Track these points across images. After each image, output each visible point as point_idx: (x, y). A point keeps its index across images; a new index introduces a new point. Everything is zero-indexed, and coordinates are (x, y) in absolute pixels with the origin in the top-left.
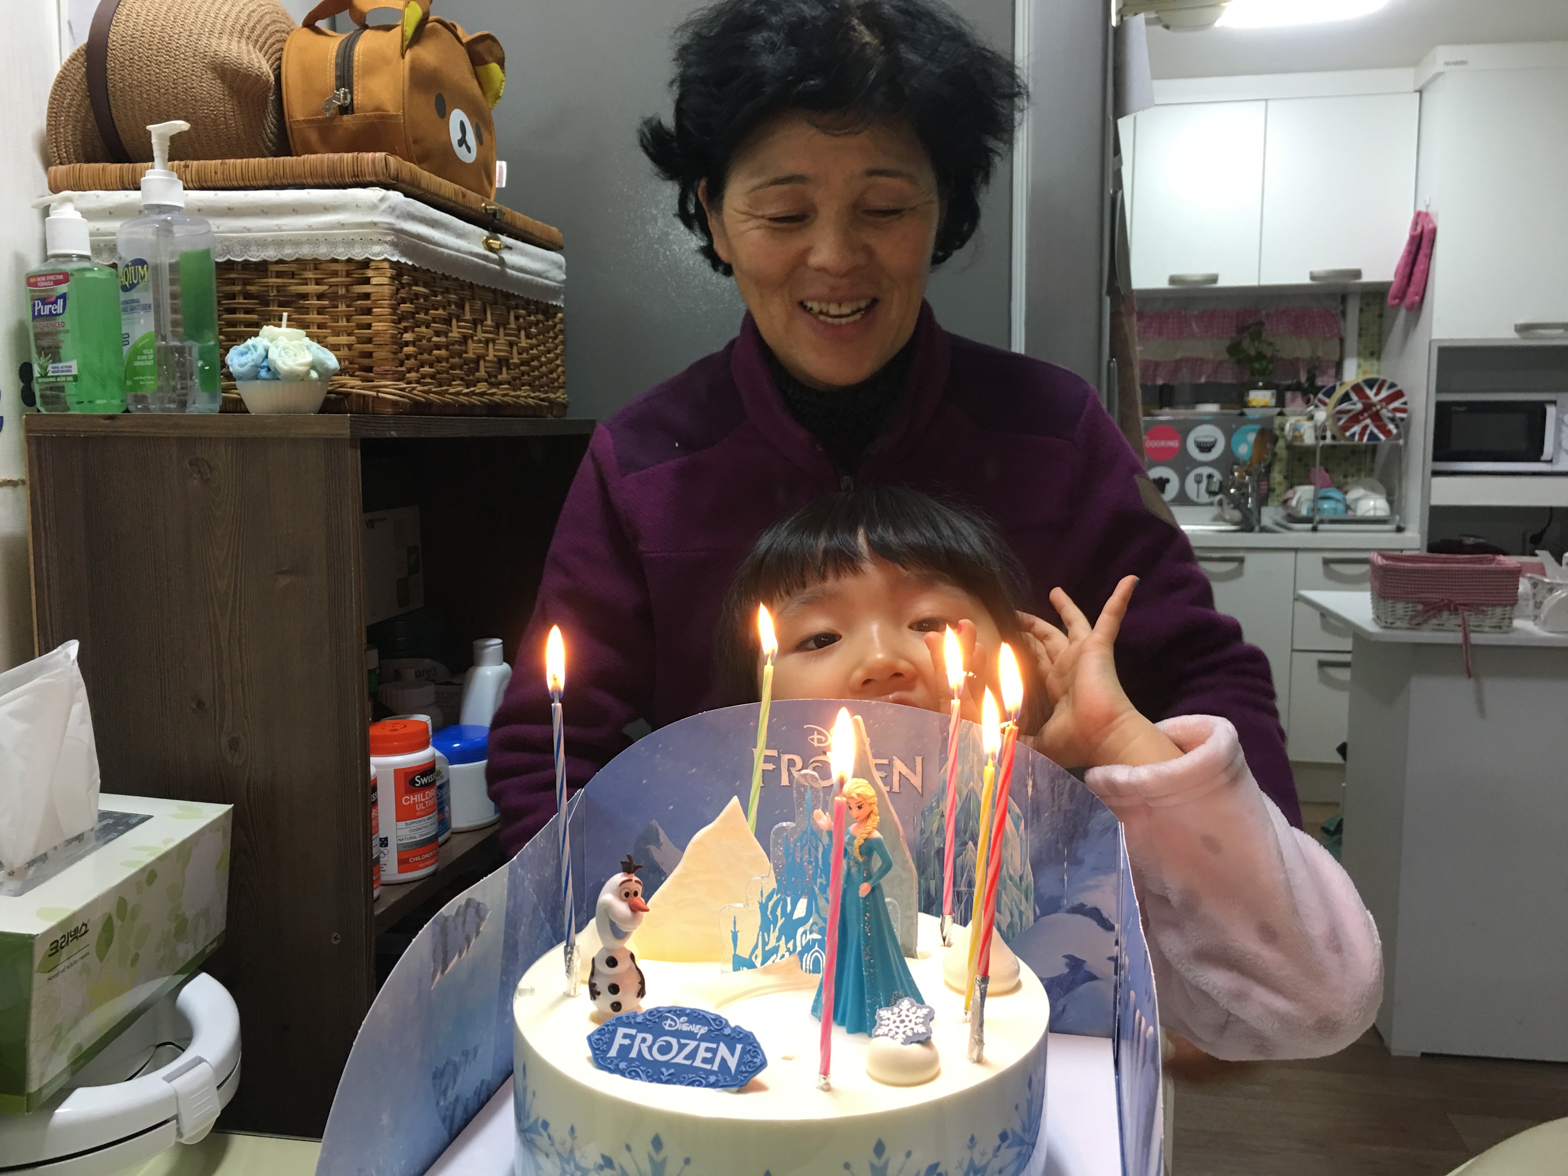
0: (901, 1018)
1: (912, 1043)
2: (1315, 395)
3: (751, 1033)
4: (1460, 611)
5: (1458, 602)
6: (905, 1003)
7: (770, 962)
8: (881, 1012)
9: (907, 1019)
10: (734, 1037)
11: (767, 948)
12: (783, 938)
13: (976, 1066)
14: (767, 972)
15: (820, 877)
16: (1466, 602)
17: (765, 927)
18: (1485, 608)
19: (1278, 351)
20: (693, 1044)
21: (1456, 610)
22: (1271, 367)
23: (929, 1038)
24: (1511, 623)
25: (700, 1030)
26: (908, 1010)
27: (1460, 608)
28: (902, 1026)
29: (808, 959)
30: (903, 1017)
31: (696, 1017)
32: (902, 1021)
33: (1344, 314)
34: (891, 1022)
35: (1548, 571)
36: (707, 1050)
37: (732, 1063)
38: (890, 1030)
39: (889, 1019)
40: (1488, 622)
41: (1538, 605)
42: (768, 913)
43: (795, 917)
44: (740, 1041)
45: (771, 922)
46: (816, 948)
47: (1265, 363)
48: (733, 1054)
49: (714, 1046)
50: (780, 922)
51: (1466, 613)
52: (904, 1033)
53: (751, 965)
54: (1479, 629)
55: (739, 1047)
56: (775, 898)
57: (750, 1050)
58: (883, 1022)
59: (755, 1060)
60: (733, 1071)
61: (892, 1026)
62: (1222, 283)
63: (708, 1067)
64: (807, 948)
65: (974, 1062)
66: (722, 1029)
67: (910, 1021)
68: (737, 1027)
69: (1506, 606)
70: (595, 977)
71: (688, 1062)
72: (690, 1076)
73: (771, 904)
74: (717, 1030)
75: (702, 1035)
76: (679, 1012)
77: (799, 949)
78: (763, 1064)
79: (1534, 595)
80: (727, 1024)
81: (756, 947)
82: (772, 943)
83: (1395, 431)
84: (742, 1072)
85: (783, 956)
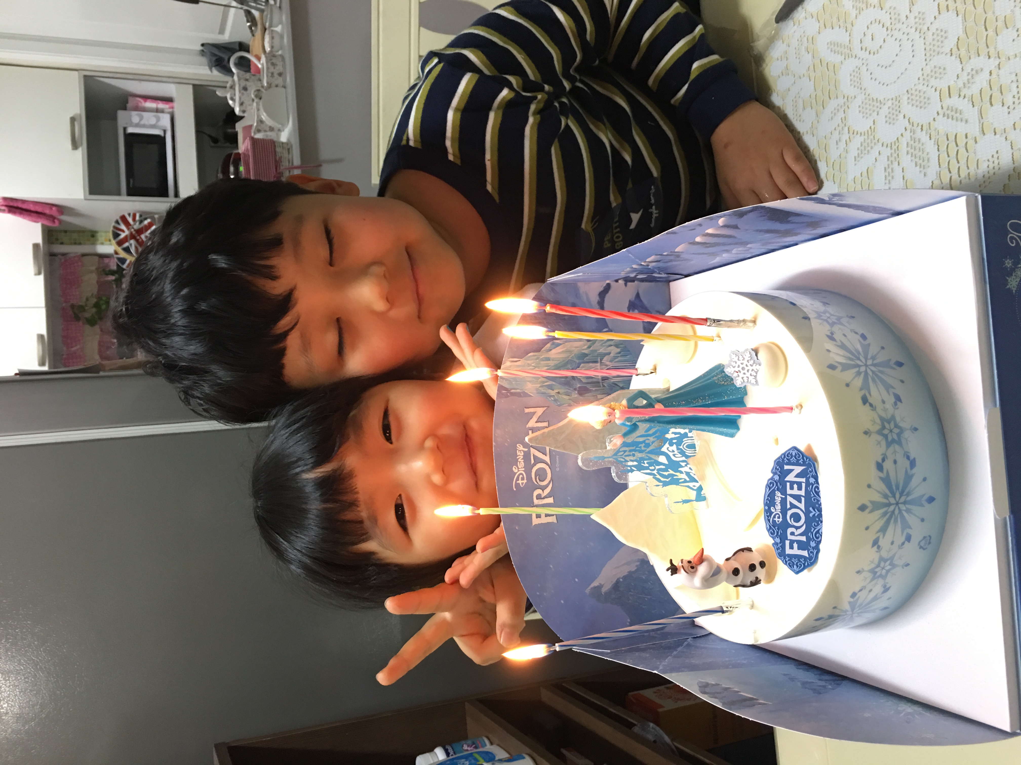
0: (741, 370)
1: (758, 359)
2: (124, 270)
3: (775, 461)
4: (281, 171)
5: (275, 172)
6: (729, 371)
7: (695, 477)
8: (738, 384)
9: (741, 366)
10: (779, 472)
11: (688, 479)
12: (679, 469)
13: (758, 322)
14: (703, 478)
15: (640, 447)
16: (274, 167)
17: (676, 482)
18: (278, 157)
19: (92, 295)
20: (789, 499)
21: (280, 173)
22: (104, 298)
23: (752, 350)
24: (285, 143)
25: (779, 496)
26: (734, 367)
27: (278, 171)
28: (747, 368)
29: (688, 452)
30: (740, 369)
31: (769, 502)
32: (743, 369)
33: (64, 254)
34: (745, 376)
35: (249, 123)
36: (792, 488)
37: (798, 469)
38: (751, 375)
39: (742, 378)
40: (286, 155)
41: (272, 129)
42: (667, 480)
43: (666, 462)
44: (782, 467)
45: (673, 478)
46: (681, 447)
47: (102, 302)
48: (793, 470)
49: (788, 484)
50: (671, 472)
51: (281, 168)
52: (751, 365)
53: (700, 489)
54: (291, 161)
55: (786, 467)
56: (658, 476)
57: (787, 459)
58: (746, 380)
59: (794, 454)
60: (804, 467)
61: (748, 374)
62: (44, 331)
63: (804, 485)
64: (683, 453)
65: (756, 324)
66: (775, 482)
67: (742, 364)
68: (772, 472)
69: (275, 146)
70: (745, 584)
71: (803, 499)
72: (813, 495)
73: (662, 479)
74: (777, 485)
75: (781, 494)
76: (768, 513)
77: (684, 458)
78: (795, 448)
79: (265, 131)
80: (772, 478)
81: (688, 487)
82: (684, 476)
83: (149, 220)
84: (804, 462)
85: (690, 469)
